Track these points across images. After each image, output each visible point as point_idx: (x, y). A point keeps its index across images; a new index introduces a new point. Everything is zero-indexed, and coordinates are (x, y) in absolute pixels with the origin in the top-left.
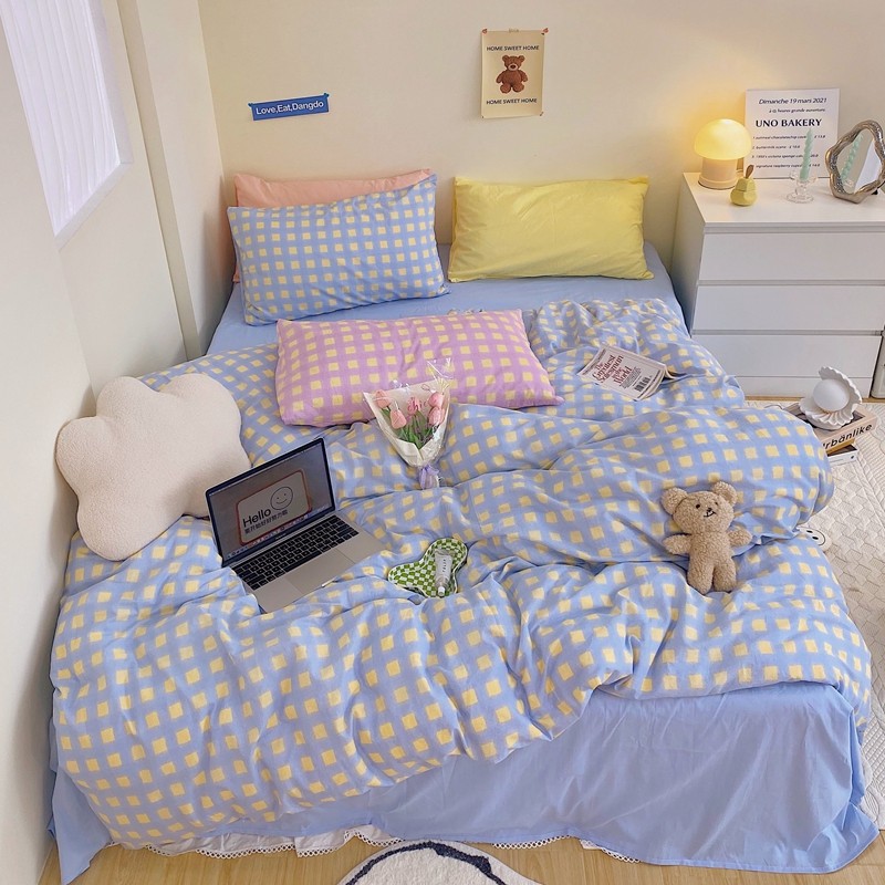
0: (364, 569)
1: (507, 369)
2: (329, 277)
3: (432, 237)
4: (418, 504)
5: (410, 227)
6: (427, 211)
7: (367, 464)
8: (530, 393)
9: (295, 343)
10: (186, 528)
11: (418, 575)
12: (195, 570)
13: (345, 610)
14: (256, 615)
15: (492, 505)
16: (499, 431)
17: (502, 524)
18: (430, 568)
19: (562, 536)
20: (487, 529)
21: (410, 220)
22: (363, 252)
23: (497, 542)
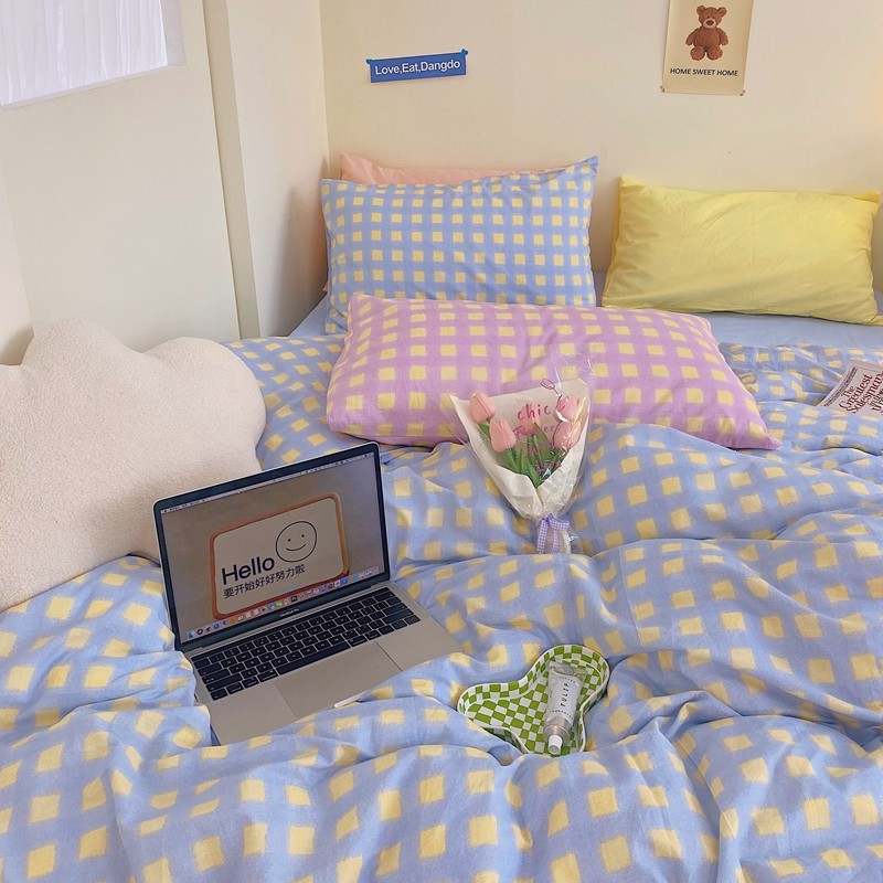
0: (415, 681)
1: (693, 383)
2: (440, 277)
3: (586, 241)
4: (526, 576)
5: (557, 220)
6: (581, 203)
7: (450, 505)
8: (728, 424)
9: (369, 320)
10: (122, 572)
11: (513, 707)
12: (115, 648)
13: (363, 759)
14: (200, 745)
15: (660, 590)
16: (685, 470)
17: (679, 629)
18: (537, 697)
19: (792, 666)
20: (650, 635)
21: (556, 211)
22: (490, 246)
23: (665, 661)
